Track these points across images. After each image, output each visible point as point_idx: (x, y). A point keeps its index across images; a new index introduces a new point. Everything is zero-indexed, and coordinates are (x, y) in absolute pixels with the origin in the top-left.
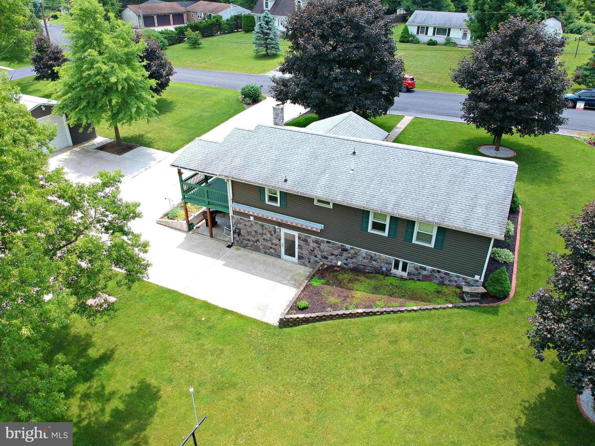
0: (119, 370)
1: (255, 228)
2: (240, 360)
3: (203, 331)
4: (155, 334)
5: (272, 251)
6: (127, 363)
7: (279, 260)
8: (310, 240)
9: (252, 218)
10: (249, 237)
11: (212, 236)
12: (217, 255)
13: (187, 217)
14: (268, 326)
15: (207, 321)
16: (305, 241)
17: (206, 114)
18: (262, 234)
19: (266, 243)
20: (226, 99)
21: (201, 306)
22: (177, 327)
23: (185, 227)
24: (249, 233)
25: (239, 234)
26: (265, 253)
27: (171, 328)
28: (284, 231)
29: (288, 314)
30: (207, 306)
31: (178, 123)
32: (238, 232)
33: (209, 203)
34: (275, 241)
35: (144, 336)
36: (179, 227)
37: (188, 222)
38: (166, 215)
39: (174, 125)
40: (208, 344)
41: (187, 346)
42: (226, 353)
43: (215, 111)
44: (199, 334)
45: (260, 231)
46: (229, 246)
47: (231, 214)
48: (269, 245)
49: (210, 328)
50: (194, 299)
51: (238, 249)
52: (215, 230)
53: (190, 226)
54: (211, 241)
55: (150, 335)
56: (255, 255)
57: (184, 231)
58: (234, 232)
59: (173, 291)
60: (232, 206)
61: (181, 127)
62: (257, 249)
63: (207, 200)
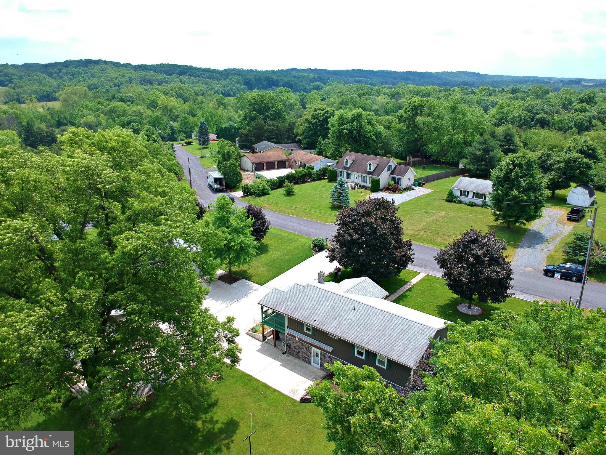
0: (219, 411)
1: (299, 344)
2: (277, 415)
3: (261, 399)
4: (238, 397)
5: (307, 360)
6: (224, 408)
7: (310, 366)
8: (326, 356)
9: (297, 339)
10: (295, 349)
11: (275, 346)
12: (276, 358)
13: (263, 332)
14: (295, 401)
15: (264, 394)
16: (324, 356)
17: (287, 257)
18: (302, 349)
19: (304, 354)
20: (302, 246)
21: (262, 386)
22: (250, 395)
23: (261, 339)
24: (295, 347)
25: (290, 347)
26: (303, 360)
27: (246, 395)
28: (313, 349)
29: (306, 395)
30: (266, 386)
31: (268, 263)
32: (289, 346)
33: (275, 327)
34: (309, 354)
35: (233, 397)
36: (258, 338)
37: (263, 335)
38: (252, 329)
39: (266, 264)
40: (263, 405)
41: (253, 404)
42: (271, 410)
43: (293, 255)
44: (259, 399)
45: (301, 347)
46: (284, 353)
47: (286, 334)
48: (305, 356)
49: (265, 397)
50: (260, 381)
51: (288, 356)
52: (277, 342)
53: (264, 338)
54: (274, 349)
55: (235, 396)
56: (297, 361)
57: (260, 341)
58: (287, 345)
59: (250, 375)
60: (287, 331)
61: (270, 266)
62: (298, 357)
63: (275, 325)
